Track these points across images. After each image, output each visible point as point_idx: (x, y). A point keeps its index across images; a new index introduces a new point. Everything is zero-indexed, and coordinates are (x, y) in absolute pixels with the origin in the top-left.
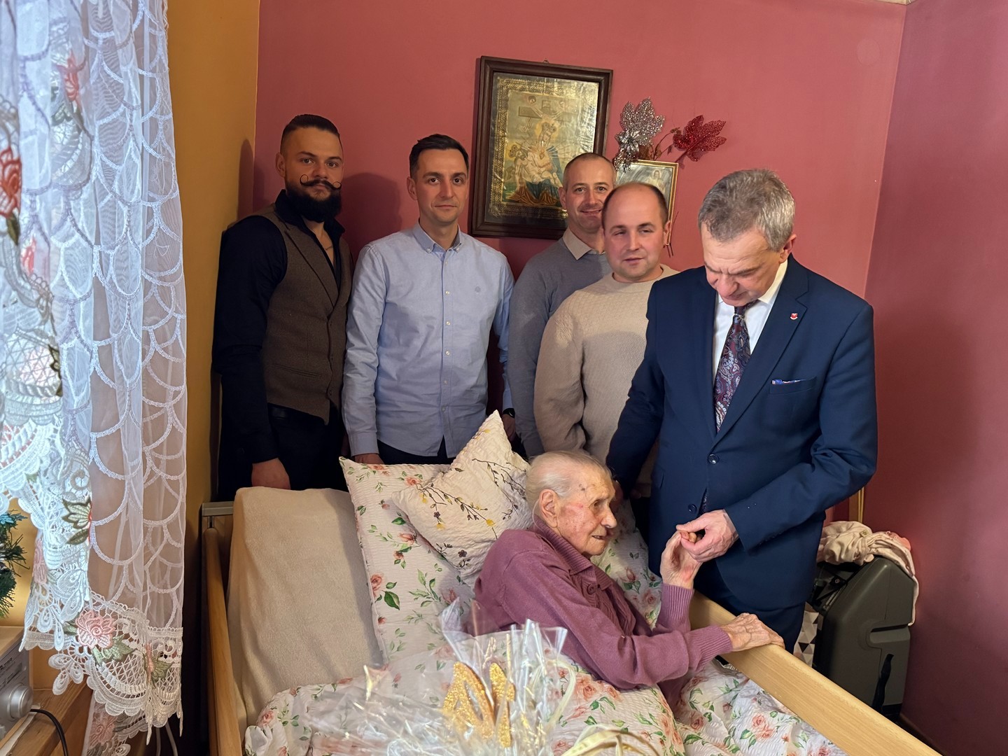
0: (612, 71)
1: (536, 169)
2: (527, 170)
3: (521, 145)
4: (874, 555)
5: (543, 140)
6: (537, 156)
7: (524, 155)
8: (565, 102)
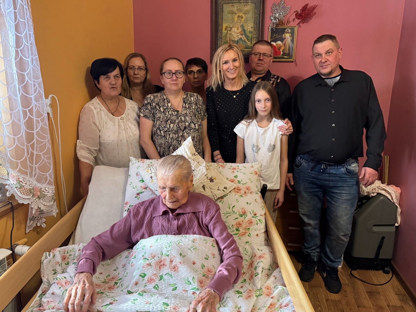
3: (229, 26)
4: (377, 193)
8: (247, 6)
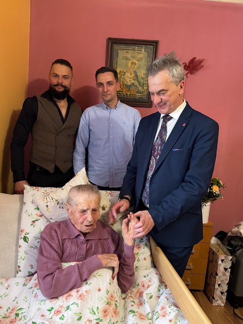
0: (159, 41)
1: (129, 79)
2: (125, 80)
3: (123, 70)
5: (131, 68)
6: (129, 74)
7: (124, 74)
8: (140, 54)
